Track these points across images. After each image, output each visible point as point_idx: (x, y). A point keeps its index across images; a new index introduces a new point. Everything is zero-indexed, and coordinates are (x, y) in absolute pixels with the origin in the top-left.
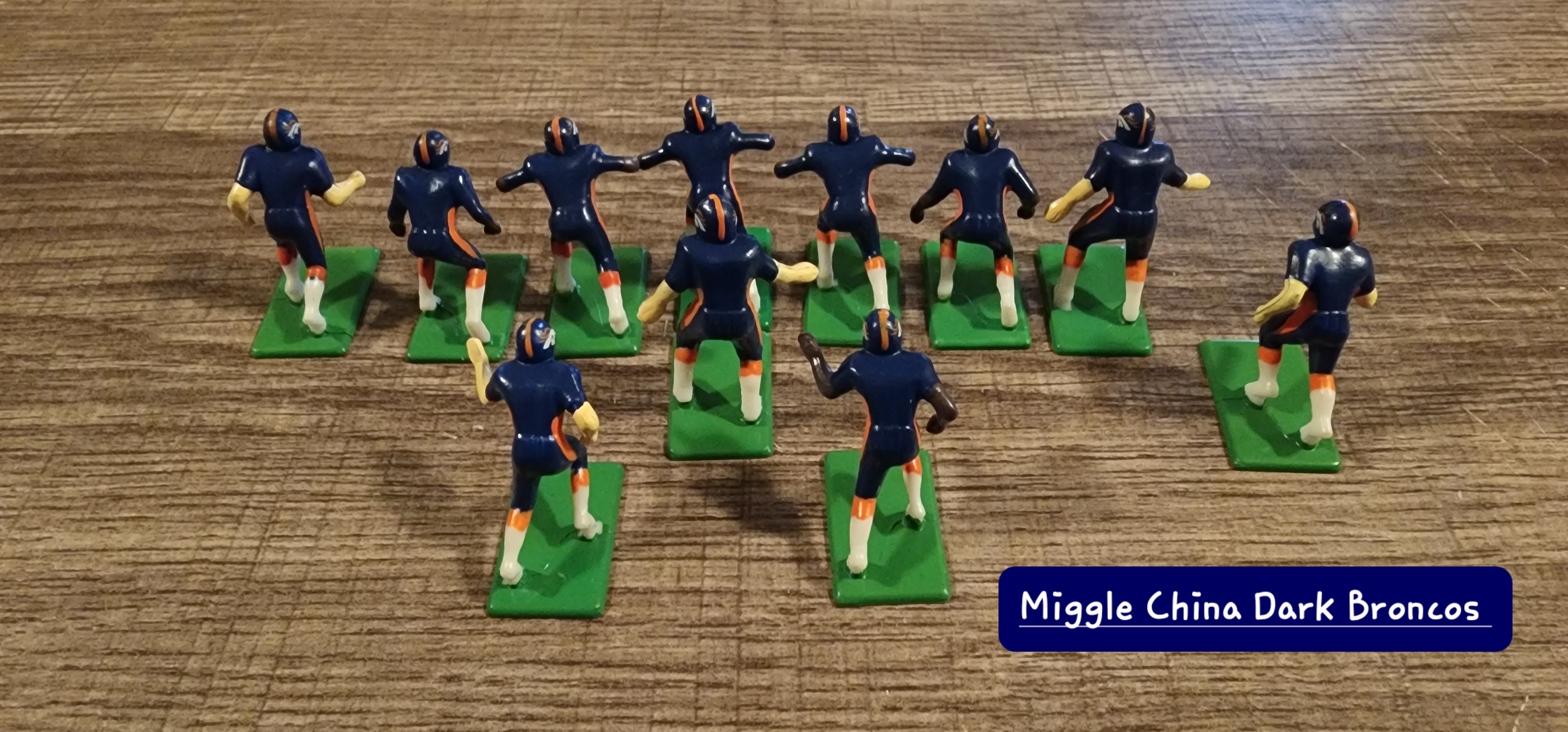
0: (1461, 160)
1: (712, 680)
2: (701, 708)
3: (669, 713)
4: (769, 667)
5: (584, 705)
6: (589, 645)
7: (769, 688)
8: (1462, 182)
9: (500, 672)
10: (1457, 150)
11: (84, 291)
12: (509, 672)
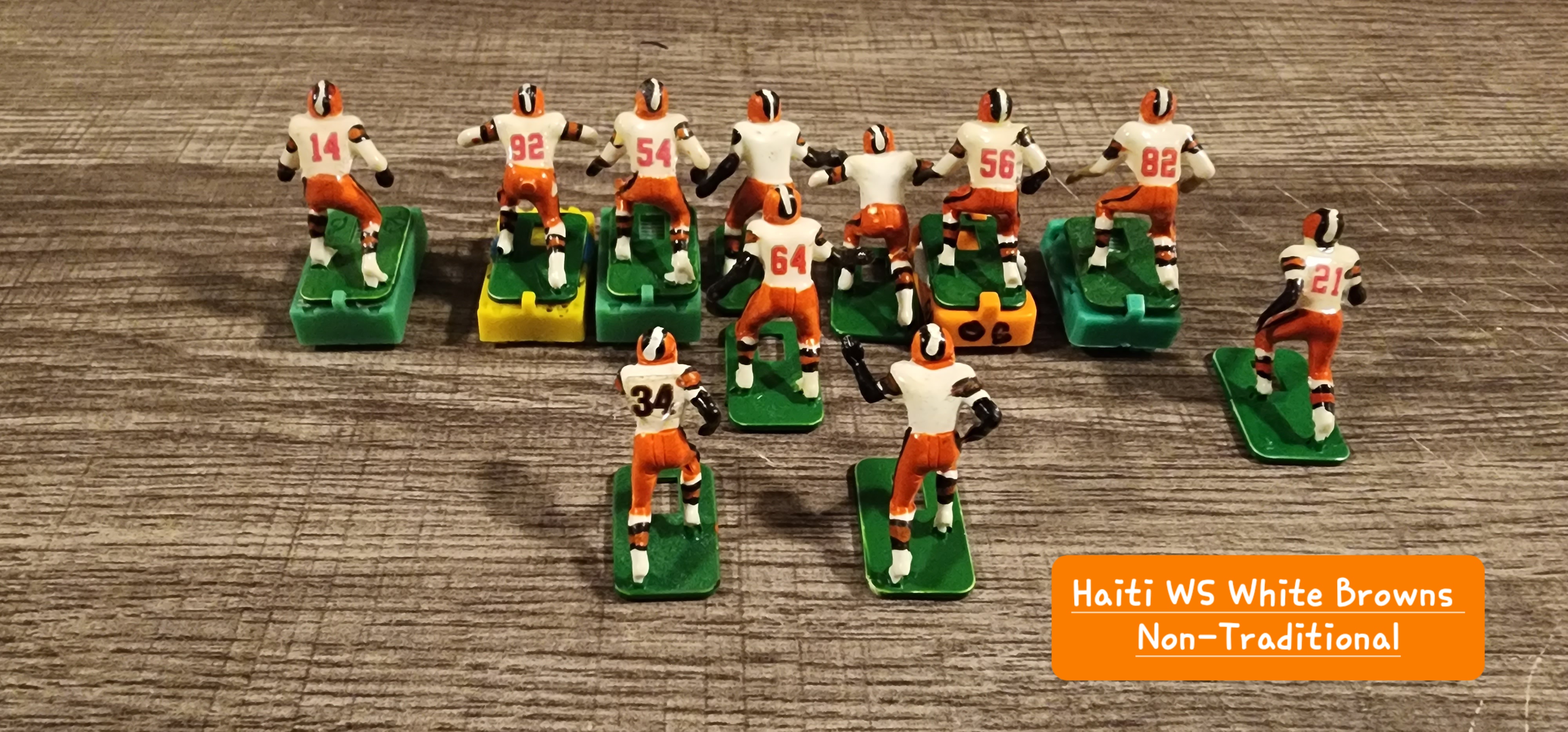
0: (1399, 209)
1: (719, 672)
2: (711, 698)
3: (681, 702)
4: (772, 661)
5: (602, 693)
6: (604, 638)
7: (772, 681)
8: (1401, 230)
9: (522, 662)
10: (1396, 201)
11: (114, 308)
12: (530, 662)
